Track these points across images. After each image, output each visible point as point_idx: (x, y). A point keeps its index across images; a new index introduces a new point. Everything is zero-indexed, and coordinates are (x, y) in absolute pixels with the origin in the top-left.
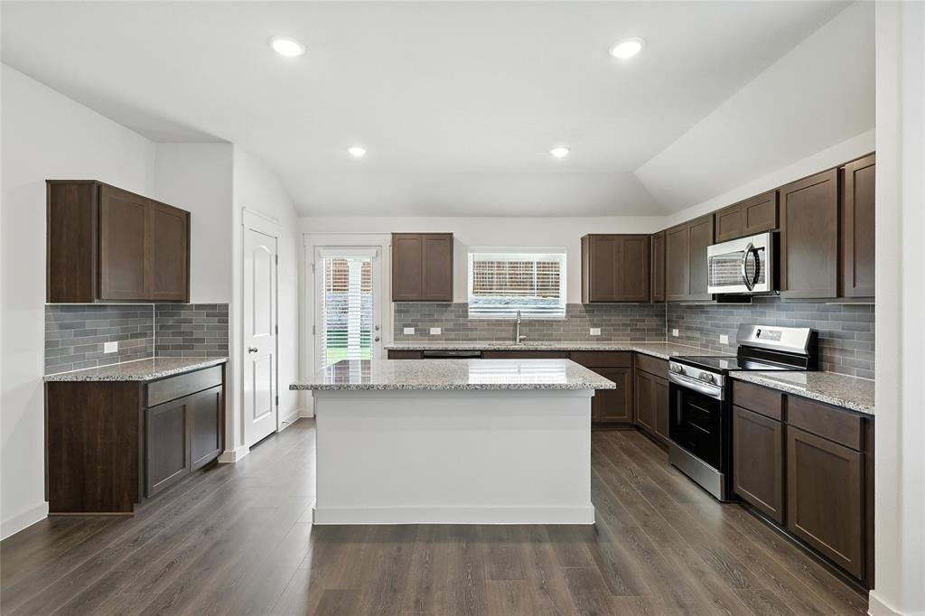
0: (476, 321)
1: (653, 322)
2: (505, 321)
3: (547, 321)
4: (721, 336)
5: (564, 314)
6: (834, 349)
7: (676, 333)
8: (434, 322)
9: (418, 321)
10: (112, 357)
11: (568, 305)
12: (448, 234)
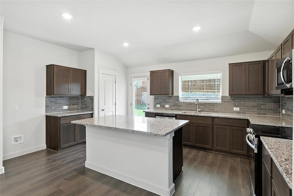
0: (182, 103)
3: (212, 103)
5: (221, 101)
7: (284, 111)
8: (167, 103)
9: (161, 102)
10: (66, 110)
11: (222, 97)
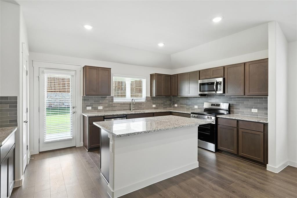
0: (116, 103)
1: (168, 102)
2: (126, 103)
3: (140, 103)
4: (195, 106)
5: (145, 100)
6: (234, 108)
7: (176, 105)
8: (100, 104)
9: (92, 104)
11: (146, 97)
12: (109, 68)
